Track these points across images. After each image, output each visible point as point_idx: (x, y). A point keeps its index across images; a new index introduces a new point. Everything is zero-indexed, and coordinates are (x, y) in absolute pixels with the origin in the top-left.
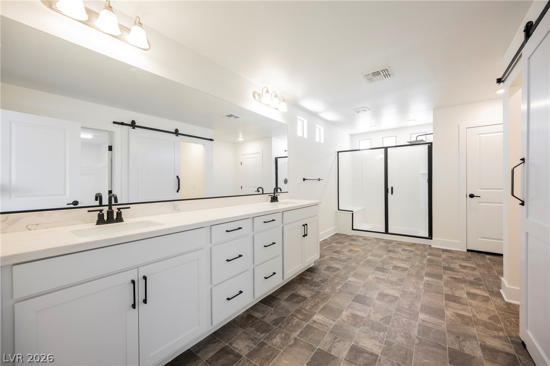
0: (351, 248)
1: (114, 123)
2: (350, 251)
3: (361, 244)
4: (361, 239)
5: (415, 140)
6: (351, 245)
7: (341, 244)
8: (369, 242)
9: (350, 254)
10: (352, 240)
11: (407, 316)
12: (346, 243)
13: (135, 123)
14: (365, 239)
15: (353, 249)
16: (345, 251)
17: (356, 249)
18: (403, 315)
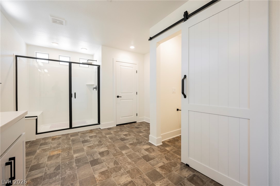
0: (48, 153)
2: (50, 158)
3: (55, 145)
4: (50, 140)
5: (87, 62)
6: (45, 150)
7: (33, 154)
8: (60, 140)
9: (53, 162)
10: (41, 145)
12: (38, 151)
14: (53, 139)
15: (52, 155)
16: (44, 160)
17: (55, 153)
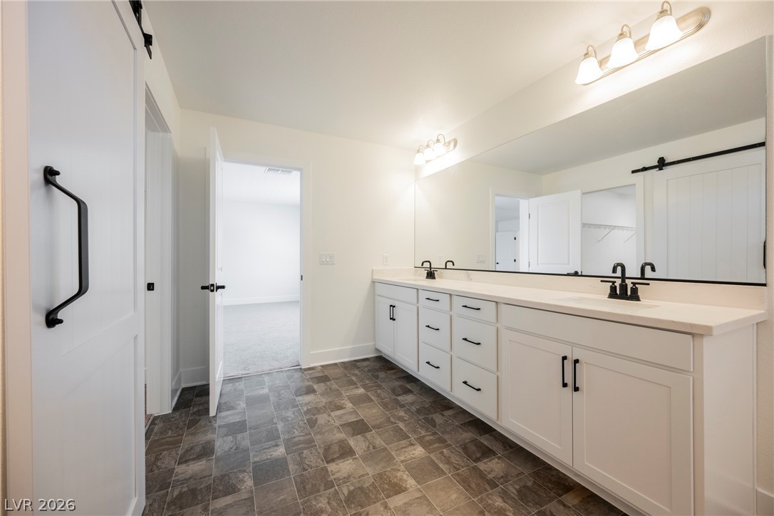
1: (633, 172)
11: (296, 439)
13: (665, 160)
18: (302, 438)
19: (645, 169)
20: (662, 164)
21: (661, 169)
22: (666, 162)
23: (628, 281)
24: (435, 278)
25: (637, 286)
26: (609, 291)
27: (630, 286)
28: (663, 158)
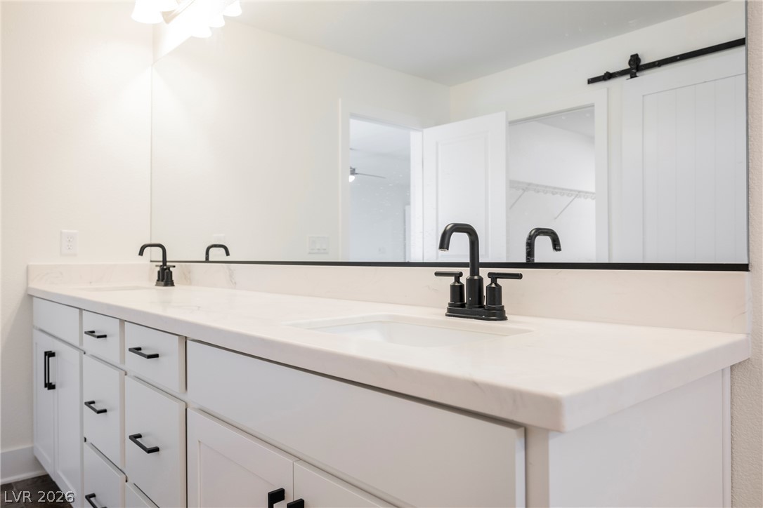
1: (592, 81)
13: (640, 60)
19: (609, 76)
20: (636, 66)
21: (633, 76)
22: (643, 63)
23: (484, 272)
24: (172, 284)
25: (499, 281)
26: (447, 299)
27: (487, 282)
28: (637, 55)
